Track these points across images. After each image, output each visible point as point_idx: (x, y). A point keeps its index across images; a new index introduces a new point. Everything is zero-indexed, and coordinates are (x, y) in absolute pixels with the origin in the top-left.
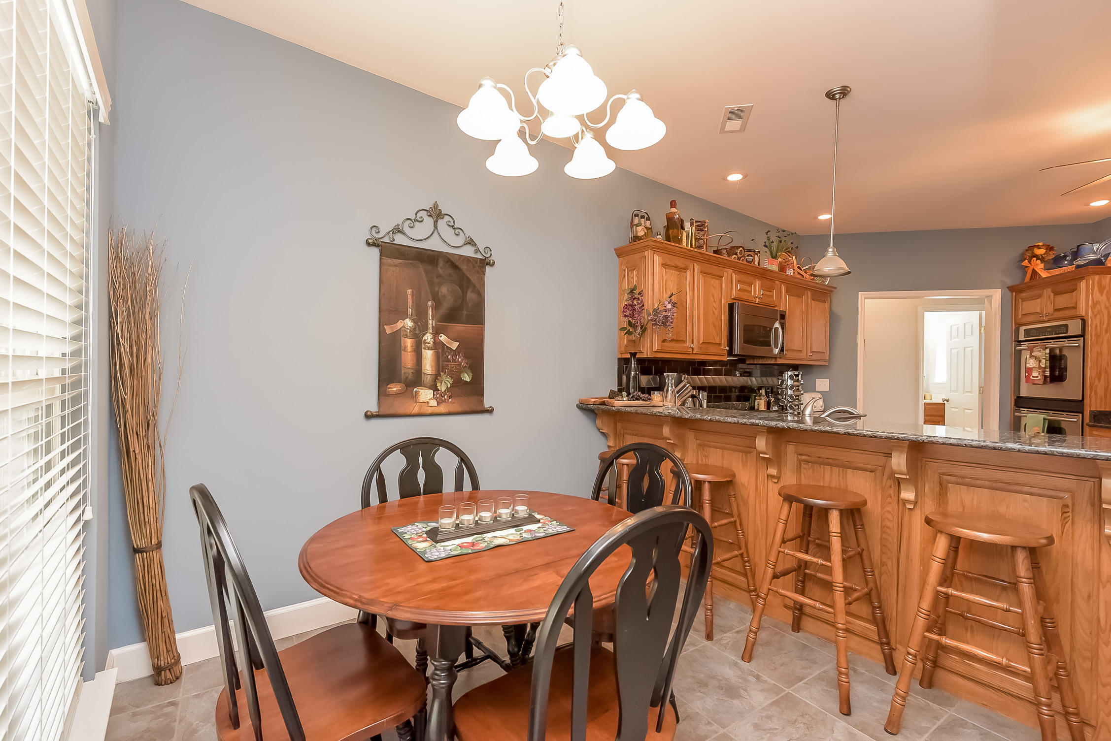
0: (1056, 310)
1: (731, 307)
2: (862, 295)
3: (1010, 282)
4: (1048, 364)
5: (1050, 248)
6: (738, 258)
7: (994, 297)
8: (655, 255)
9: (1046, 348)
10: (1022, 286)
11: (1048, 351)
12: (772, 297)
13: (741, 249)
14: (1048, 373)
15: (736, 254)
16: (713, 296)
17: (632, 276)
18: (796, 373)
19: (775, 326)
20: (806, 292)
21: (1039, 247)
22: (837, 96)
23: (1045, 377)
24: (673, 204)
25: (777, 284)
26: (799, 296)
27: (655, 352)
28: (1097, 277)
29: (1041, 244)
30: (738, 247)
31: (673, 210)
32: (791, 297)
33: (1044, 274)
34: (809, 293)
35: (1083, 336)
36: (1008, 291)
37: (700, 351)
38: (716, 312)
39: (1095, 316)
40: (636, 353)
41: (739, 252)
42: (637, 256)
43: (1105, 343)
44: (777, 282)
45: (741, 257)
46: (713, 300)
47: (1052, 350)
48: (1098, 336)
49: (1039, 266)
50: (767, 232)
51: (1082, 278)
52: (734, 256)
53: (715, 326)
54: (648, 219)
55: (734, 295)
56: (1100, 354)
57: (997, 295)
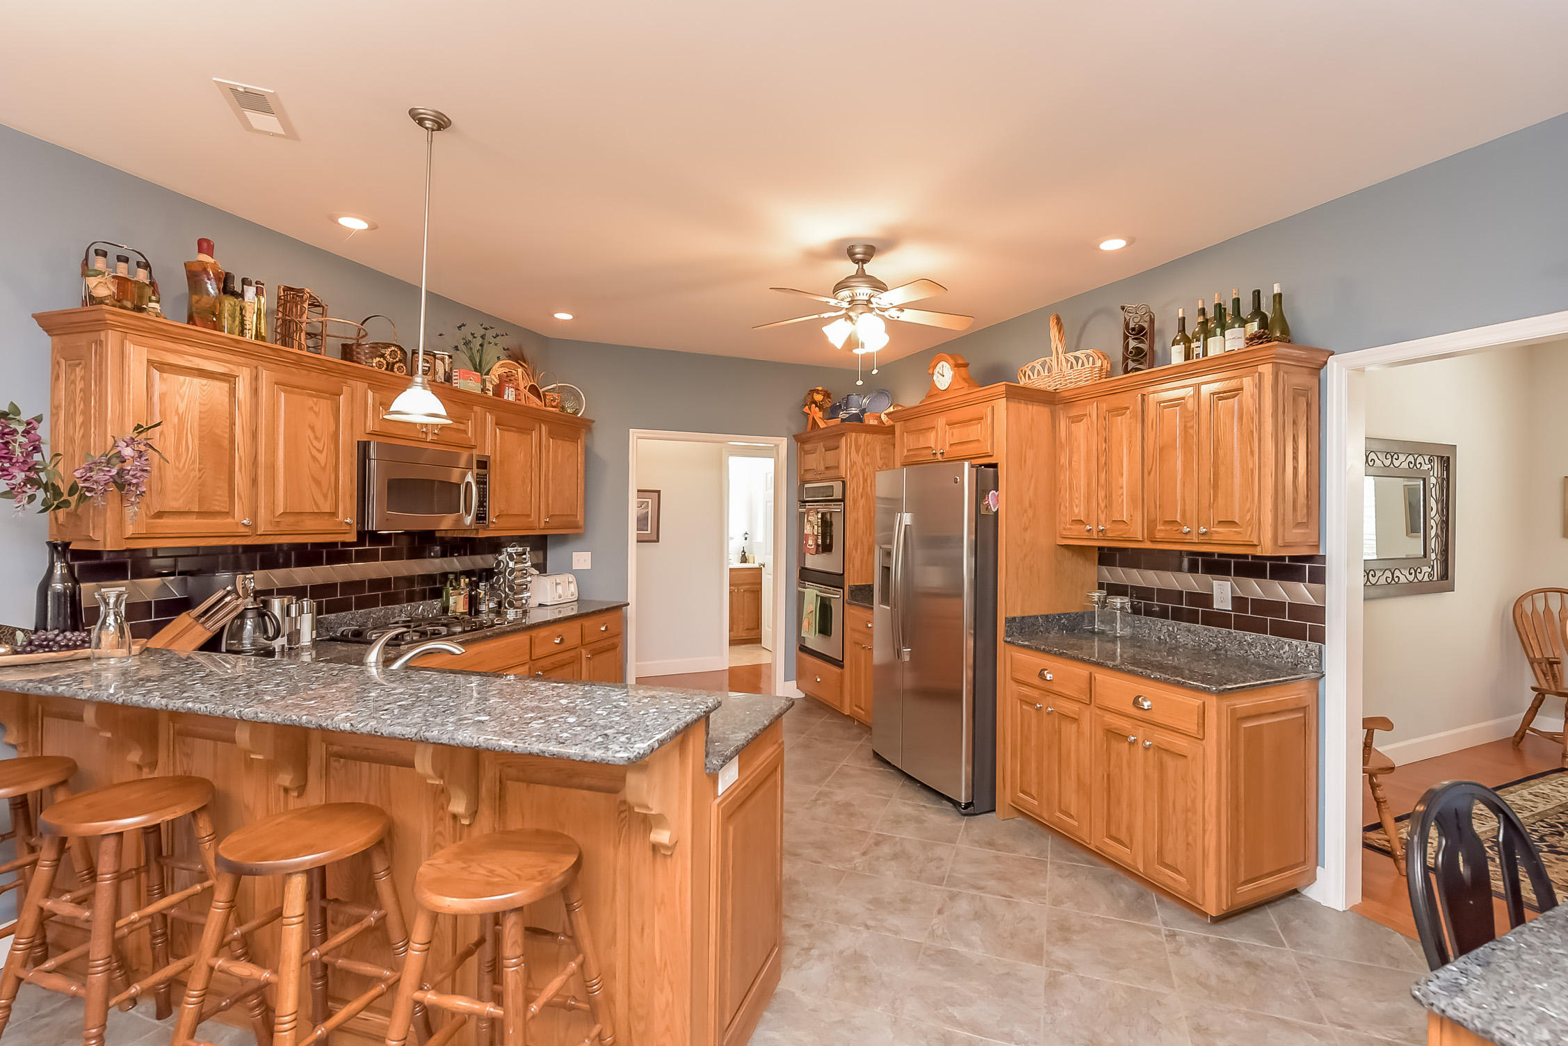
0: (827, 468)
1: (363, 448)
2: (633, 433)
3: (795, 430)
4: (820, 531)
5: (827, 395)
6: (388, 364)
7: (780, 447)
8: (127, 343)
9: (818, 512)
10: (804, 436)
11: (820, 516)
12: (465, 432)
13: (393, 348)
14: (820, 542)
15: (383, 356)
16: (312, 428)
17: (72, 377)
18: (520, 549)
19: (466, 480)
20: (537, 426)
21: (818, 392)
22: (428, 124)
23: (818, 545)
24: (205, 246)
25: (476, 412)
26: (524, 431)
27: (127, 538)
28: (854, 434)
29: (820, 388)
30: (387, 346)
31: (204, 258)
32: (506, 433)
33: (822, 425)
34: (543, 427)
35: (843, 500)
36: (793, 440)
37: (270, 529)
38: (322, 458)
39: (853, 478)
40: (68, 544)
41: (388, 353)
42: (83, 340)
43: (861, 510)
44: (476, 408)
45: (394, 364)
46: (312, 436)
47: (823, 514)
48: (855, 501)
49: (817, 414)
50: (460, 327)
51: (843, 435)
52: (378, 359)
53: (318, 483)
54: (147, 266)
55: (370, 426)
56: (857, 521)
57: (783, 443)
